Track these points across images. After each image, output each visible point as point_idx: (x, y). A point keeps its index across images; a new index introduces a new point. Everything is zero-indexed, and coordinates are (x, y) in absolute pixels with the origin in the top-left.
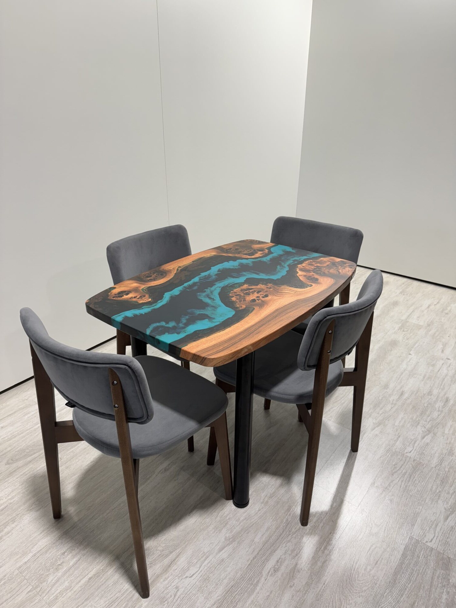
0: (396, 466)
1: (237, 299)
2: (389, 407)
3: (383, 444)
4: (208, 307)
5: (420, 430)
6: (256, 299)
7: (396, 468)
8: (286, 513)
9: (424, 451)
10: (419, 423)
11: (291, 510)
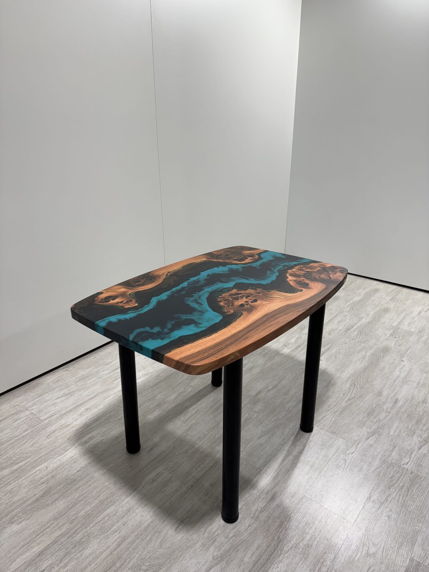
0: (392, 479)
1: (225, 304)
2: (383, 415)
3: (378, 455)
4: (195, 312)
5: (416, 439)
6: (245, 304)
7: (392, 481)
8: (278, 530)
9: (422, 463)
10: (415, 432)
11: (283, 526)
